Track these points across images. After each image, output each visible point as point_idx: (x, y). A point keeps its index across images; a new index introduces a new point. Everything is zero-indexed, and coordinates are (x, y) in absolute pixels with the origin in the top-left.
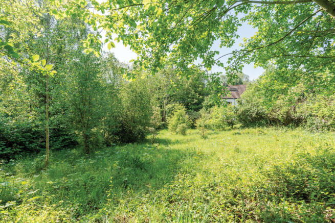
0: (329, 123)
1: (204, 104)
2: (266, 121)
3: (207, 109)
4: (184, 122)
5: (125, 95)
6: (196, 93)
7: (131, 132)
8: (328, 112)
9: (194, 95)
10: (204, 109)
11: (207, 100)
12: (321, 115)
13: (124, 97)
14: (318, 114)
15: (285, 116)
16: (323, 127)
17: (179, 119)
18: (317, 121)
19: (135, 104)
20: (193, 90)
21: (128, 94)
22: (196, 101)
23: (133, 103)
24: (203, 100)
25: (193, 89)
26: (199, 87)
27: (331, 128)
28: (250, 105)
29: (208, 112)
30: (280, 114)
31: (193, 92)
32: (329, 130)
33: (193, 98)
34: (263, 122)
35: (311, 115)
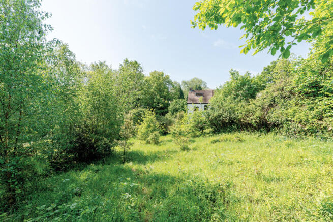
0: (306, 128)
1: (170, 108)
2: (238, 126)
3: (173, 114)
4: (155, 130)
5: (84, 98)
6: (161, 97)
7: (92, 147)
8: (304, 117)
9: (159, 100)
10: (170, 113)
11: (172, 105)
12: (297, 121)
13: (83, 101)
14: (294, 119)
15: (258, 121)
16: (299, 132)
17: (149, 126)
18: (293, 126)
19: (98, 110)
20: (158, 95)
21: (88, 96)
22: (161, 105)
23: (96, 108)
24: (168, 104)
25: (158, 93)
26: (164, 92)
27: (308, 133)
28: (221, 110)
29: (174, 116)
30: (252, 119)
31: (158, 97)
32: (306, 134)
33: (158, 103)
34: (235, 127)
35: (287, 121)
